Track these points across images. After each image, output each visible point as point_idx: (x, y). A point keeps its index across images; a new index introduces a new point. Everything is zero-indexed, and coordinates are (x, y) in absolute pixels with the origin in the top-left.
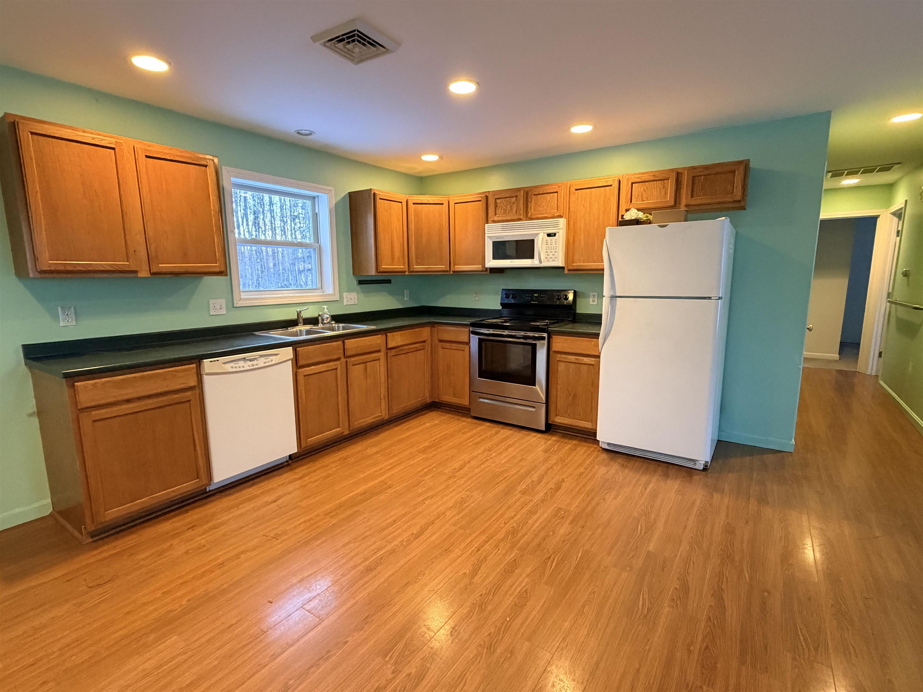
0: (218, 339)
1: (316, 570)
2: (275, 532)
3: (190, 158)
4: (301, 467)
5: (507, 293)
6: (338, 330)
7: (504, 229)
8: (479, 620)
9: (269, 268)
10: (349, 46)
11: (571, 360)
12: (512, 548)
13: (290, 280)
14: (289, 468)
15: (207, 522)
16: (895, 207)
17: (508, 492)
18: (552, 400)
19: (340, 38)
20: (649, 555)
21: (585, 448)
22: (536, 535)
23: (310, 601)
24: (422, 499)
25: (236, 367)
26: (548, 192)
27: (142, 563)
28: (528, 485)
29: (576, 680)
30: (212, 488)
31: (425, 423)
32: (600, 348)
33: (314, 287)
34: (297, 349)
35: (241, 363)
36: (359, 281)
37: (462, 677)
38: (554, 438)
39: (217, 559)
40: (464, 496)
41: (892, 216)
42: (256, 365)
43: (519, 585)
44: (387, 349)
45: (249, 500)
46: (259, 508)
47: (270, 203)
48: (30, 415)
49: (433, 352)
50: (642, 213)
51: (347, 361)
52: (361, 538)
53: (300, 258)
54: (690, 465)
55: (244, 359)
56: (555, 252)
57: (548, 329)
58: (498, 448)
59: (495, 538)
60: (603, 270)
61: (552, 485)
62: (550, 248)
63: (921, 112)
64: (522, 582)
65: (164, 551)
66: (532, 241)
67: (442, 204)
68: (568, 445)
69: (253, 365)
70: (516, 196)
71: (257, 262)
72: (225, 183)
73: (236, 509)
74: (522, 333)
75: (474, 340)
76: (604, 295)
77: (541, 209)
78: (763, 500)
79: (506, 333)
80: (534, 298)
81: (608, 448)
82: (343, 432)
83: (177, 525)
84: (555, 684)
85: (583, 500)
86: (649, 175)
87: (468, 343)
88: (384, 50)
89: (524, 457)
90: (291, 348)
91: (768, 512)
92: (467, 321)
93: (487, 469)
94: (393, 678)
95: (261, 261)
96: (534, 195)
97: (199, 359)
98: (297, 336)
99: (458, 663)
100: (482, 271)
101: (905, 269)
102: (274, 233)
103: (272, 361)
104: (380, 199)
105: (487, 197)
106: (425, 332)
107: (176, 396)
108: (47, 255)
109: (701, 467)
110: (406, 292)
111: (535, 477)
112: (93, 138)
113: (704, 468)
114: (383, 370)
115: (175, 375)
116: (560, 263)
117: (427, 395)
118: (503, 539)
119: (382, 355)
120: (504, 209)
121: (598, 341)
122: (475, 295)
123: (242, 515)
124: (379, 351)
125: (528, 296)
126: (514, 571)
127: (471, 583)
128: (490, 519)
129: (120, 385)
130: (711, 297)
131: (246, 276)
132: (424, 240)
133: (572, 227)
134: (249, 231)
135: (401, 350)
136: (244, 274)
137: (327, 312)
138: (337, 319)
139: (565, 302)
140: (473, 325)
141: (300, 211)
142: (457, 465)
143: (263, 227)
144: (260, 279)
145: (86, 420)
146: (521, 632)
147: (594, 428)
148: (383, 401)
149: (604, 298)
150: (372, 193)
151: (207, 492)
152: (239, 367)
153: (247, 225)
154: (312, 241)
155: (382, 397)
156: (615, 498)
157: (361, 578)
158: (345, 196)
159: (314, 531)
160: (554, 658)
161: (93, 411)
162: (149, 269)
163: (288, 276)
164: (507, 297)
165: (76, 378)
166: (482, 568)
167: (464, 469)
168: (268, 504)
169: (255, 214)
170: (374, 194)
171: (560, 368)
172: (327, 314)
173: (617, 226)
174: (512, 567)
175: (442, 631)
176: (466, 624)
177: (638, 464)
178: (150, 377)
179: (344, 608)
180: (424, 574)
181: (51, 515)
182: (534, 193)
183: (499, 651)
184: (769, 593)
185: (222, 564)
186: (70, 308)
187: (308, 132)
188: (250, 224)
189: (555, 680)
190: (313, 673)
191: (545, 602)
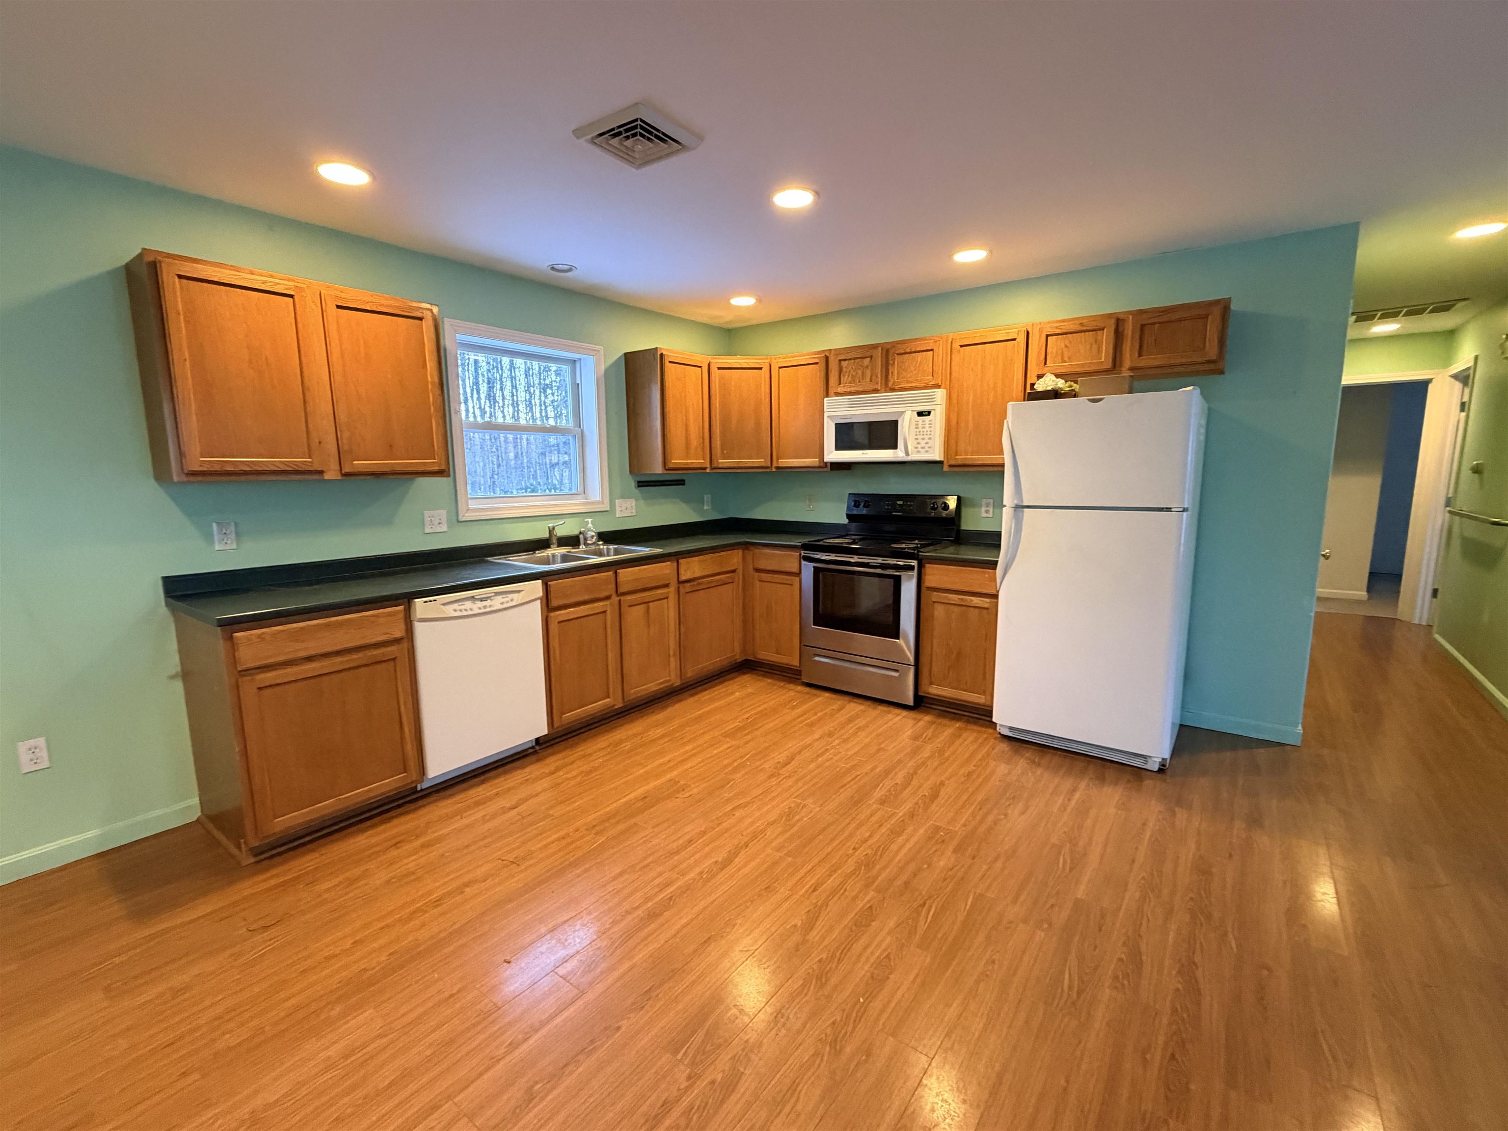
0: (435, 568)
1: (574, 914)
2: (515, 854)
3: (398, 307)
4: (551, 757)
5: (857, 500)
6: (608, 555)
7: (852, 405)
8: (817, 999)
9: (508, 459)
10: (629, 143)
11: (953, 600)
12: (867, 886)
13: (539, 477)
14: (534, 758)
15: (417, 837)
16: (1458, 367)
17: (857, 802)
18: (924, 659)
19: (616, 131)
20: (1078, 905)
21: (975, 735)
22: (902, 869)
23: (566, 962)
24: (729, 808)
25: (461, 610)
26: (918, 349)
27: (325, 896)
28: (889, 791)
29: (968, 1102)
30: (425, 785)
31: (732, 693)
32: (998, 581)
33: (574, 491)
34: (549, 583)
35: (468, 604)
36: (639, 482)
37: (793, 1087)
38: (928, 718)
39: (430, 893)
40: (793, 805)
41: (1453, 380)
42: (490, 606)
43: (878, 946)
44: (680, 582)
45: (478, 804)
46: (494, 816)
47: (511, 367)
48: (172, 677)
49: (746, 586)
50: (1063, 381)
51: (620, 601)
52: (639, 867)
53: (553, 446)
54: (1138, 763)
55: (473, 598)
56: (930, 439)
57: (918, 555)
58: (842, 732)
59: (839, 872)
60: (1003, 466)
61: (925, 791)
62: (922, 433)
63: (1504, 222)
64: (882, 941)
65: (358, 879)
66: (895, 423)
67: (761, 369)
68: (950, 728)
69: (485, 607)
70: (871, 357)
71: (492, 452)
72: (448, 342)
73: (459, 817)
74: (880, 560)
75: (808, 570)
76: (1004, 504)
77: (909, 375)
78: (1255, 821)
79: (855, 559)
80: (898, 508)
81: (1010, 734)
82: (614, 705)
83: (373, 840)
84: (936, 1106)
85: (974, 815)
86: (1075, 324)
87: (798, 574)
88: (680, 147)
89: (882, 746)
90: (540, 581)
91: (1262, 840)
92: (797, 541)
93: (827, 764)
94: (690, 1086)
95: (497, 450)
96: (898, 354)
97: (408, 598)
98: (549, 564)
99: (787, 1066)
100: (820, 467)
101: (1475, 463)
102: (516, 409)
103: (512, 600)
104: (670, 362)
105: (827, 358)
106: (735, 558)
107: (375, 652)
108: (198, 450)
109: (1156, 768)
110: (707, 497)
111: (900, 778)
112: (264, 282)
113: (1159, 768)
114: (672, 614)
115: (372, 622)
116: (936, 455)
117: (738, 649)
118: (853, 873)
119: (672, 590)
120: (852, 375)
121: (995, 573)
122: (808, 502)
123: (468, 826)
124: (667, 586)
125: (888, 505)
126: (870, 925)
127: (804, 942)
128: (832, 840)
129: (296, 637)
130: (1171, 508)
131: (475, 472)
132: (734, 422)
133: (955, 401)
134: (480, 408)
135: (699, 584)
136: (473, 470)
137: (591, 528)
138: (606, 537)
139: (944, 514)
140: (805, 547)
141: (554, 378)
142: (782, 758)
143: (501, 401)
144: (496, 477)
145: (249, 688)
146: (881, 1022)
147: (988, 703)
148: (672, 659)
149: (1004, 509)
150: (659, 353)
151: (417, 792)
152: (466, 610)
153: (479, 399)
154: (571, 424)
155: (672, 653)
156: (1023, 813)
157: (640, 929)
158: (620, 358)
159: (572, 854)
160: (934, 1064)
161: (259, 673)
162: (339, 468)
163: (535, 471)
164: (856, 504)
165: (236, 627)
166: (821, 919)
167: (793, 763)
168: (505, 810)
169: (489, 383)
170: (662, 355)
171: (936, 613)
172: (592, 531)
173: (1024, 401)
174: (869, 915)
175: (761, 1016)
176: (799, 1006)
177: (1057, 759)
178: (340, 625)
179: (616, 974)
180: (734, 925)
181: (198, 821)
182: (897, 352)
183: (848, 1050)
184: (1269, 969)
185: (438, 902)
186: (229, 523)
187: (566, 267)
188: (483, 396)
189: (936, 1100)
190: (571, 1073)
191: (917, 976)
